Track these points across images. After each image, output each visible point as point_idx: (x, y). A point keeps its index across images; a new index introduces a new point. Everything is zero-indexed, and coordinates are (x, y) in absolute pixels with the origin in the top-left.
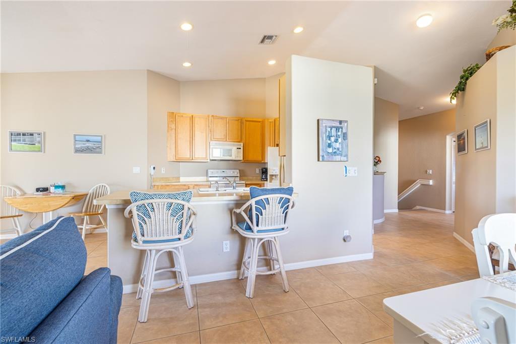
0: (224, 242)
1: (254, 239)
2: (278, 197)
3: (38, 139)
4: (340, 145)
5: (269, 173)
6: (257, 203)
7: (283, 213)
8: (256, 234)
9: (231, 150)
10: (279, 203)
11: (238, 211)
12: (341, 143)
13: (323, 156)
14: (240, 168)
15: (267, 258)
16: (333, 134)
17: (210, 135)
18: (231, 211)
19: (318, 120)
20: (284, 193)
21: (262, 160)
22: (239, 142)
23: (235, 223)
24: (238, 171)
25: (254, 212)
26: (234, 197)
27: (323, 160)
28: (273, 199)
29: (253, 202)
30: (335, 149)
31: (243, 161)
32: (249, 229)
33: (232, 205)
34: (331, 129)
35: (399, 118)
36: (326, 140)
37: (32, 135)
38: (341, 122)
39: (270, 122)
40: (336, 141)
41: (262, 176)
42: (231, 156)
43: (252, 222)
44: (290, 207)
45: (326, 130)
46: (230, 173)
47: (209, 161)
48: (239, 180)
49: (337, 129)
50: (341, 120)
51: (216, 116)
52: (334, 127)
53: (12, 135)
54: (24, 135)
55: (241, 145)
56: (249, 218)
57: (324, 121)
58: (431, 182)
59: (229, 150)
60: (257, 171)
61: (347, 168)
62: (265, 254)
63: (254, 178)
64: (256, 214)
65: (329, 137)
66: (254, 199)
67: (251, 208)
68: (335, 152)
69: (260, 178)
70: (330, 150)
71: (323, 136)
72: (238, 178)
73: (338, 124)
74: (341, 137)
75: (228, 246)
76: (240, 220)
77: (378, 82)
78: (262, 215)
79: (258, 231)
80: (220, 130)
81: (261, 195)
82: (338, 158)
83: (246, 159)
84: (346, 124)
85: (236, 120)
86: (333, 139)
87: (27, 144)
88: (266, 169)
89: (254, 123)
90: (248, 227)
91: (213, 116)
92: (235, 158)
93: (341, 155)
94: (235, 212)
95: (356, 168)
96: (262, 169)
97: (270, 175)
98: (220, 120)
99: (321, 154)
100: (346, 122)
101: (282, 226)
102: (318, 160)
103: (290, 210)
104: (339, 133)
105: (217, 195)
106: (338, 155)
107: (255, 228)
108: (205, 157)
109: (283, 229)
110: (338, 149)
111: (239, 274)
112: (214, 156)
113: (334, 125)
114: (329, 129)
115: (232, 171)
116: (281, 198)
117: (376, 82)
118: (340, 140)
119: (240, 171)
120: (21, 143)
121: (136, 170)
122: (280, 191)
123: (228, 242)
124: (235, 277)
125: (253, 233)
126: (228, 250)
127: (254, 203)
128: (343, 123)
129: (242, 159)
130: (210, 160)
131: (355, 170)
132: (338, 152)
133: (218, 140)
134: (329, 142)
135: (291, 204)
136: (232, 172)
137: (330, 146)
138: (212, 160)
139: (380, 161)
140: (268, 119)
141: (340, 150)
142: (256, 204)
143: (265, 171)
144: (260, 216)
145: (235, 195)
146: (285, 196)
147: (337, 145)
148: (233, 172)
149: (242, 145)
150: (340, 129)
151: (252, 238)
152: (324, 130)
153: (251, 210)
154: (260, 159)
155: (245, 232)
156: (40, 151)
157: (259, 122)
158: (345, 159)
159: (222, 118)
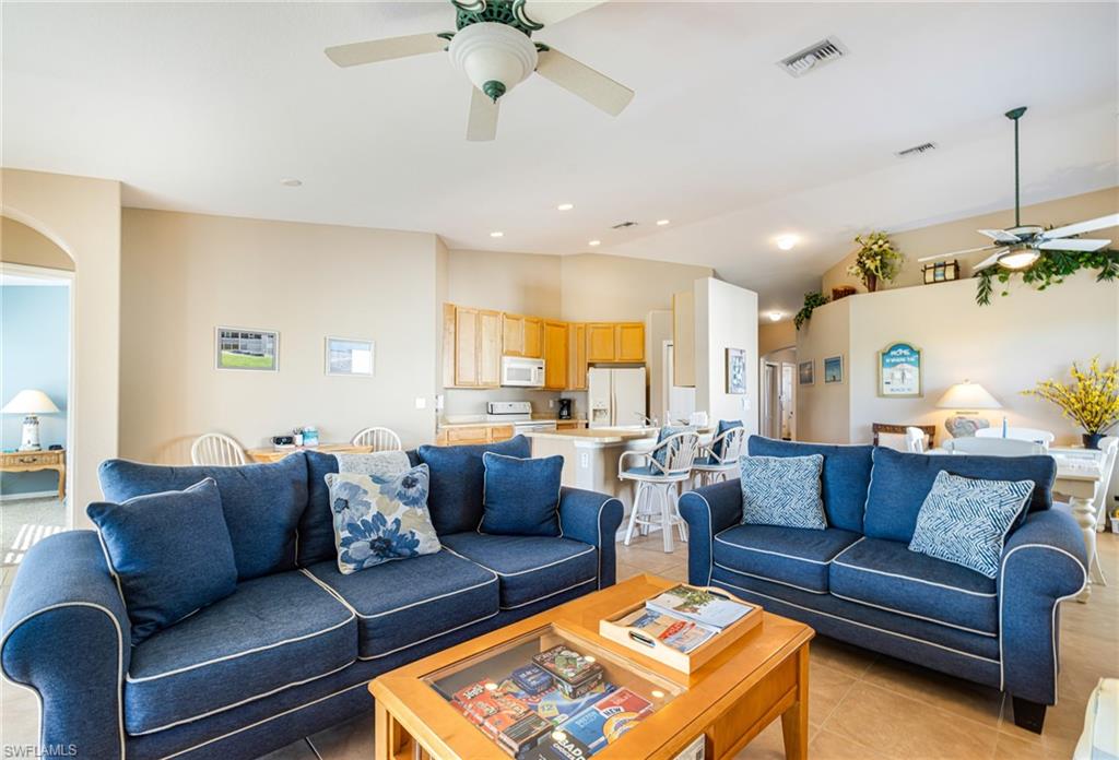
3: (269, 346)
5: (594, 406)
9: (530, 370)
13: (731, 388)
16: (737, 365)
17: (502, 345)
19: (727, 350)
24: (531, 404)
27: (731, 393)
30: (739, 380)
31: (543, 389)
34: (735, 359)
37: (258, 337)
38: (741, 352)
40: (739, 372)
41: (561, 412)
42: (530, 380)
45: (732, 360)
47: (498, 387)
49: (739, 359)
50: (742, 349)
53: (223, 336)
54: (245, 336)
55: (543, 363)
57: (730, 351)
61: (744, 401)
65: (734, 368)
68: (739, 384)
69: (555, 415)
70: (735, 381)
72: (529, 416)
73: (740, 354)
74: (742, 367)
80: (515, 337)
82: (740, 389)
83: (548, 385)
84: (744, 354)
85: (535, 323)
86: (737, 370)
87: (248, 354)
88: (569, 401)
89: (556, 328)
91: (505, 314)
92: (534, 383)
93: (742, 387)
96: (560, 401)
97: (594, 410)
98: (514, 321)
99: (729, 386)
100: (745, 352)
102: (727, 392)
104: (741, 364)
113: (737, 355)
120: (239, 352)
121: (421, 403)
129: (542, 385)
130: (501, 387)
131: (749, 404)
133: (512, 353)
134: (734, 372)
136: (521, 406)
137: (734, 377)
143: (565, 404)
147: (740, 376)
148: (524, 406)
149: (545, 364)
154: (564, 384)
156: (273, 368)
157: (564, 327)
158: (744, 390)
159: (516, 319)
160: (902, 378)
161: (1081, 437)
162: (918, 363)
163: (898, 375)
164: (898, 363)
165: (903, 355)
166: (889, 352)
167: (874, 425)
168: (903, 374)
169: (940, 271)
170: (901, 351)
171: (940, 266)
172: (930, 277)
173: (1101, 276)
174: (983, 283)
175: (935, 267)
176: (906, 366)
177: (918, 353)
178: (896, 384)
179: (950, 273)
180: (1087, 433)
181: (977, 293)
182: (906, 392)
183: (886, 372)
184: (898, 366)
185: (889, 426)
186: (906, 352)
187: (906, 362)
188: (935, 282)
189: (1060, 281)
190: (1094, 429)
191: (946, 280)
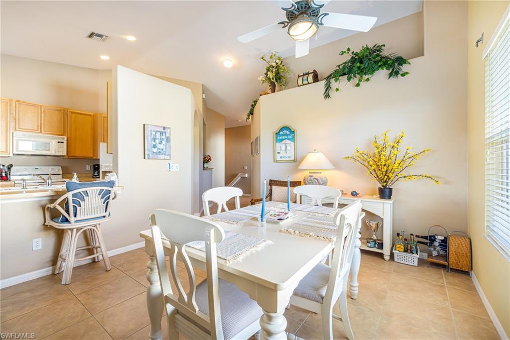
0: (34, 241)
1: (72, 230)
2: (97, 190)
4: (164, 146)
5: (102, 169)
6: (74, 195)
7: (104, 203)
8: (74, 224)
9: (49, 144)
10: (99, 194)
11: (52, 206)
12: (165, 145)
13: (148, 155)
14: (64, 165)
15: (90, 247)
16: (157, 137)
17: (14, 124)
18: (43, 208)
19: (144, 125)
20: (105, 186)
21: (94, 157)
22: (62, 135)
23: (49, 219)
24: (60, 168)
25: (71, 205)
26: (49, 193)
27: (148, 158)
28: (92, 191)
29: (69, 195)
30: (159, 149)
31: (67, 157)
32: (66, 220)
33: (45, 201)
34: (156, 133)
35: (225, 126)
36: (151, 141)
38: (164, 128)
39: (104, 117)
40: (161, 143)
41: (94, 173)
42: (49, 150)
43: (69, 214)
44: (111, 198)
45: (151, 134)
46: (49, 170)
47: (11, 155)
48: (61, 178)
49: (161, 133)
50: (165, 126)
51: (24, 102)
52: (159, 132)
55: (64, 139)
56: (66, 211)
57: (149, 126)
58: (246, 175)
59: (46, 143)
60: (88, 168)
61: (171, 165)
62: (88, 244)
63: (84, 175)
64: (73, 206)
65: (154, 140)
66: (70, 192)
67: (68, 201)
68: (159, 152)
69: (91, 175)
70: (155, 150)
71: (149, 139)
72: (61, 175)
73: (162, 130)
74: (165, 140)
75: (40, 244)
76: (55, 215)
77: (206, 96)
78: (80, 206)
79: (76, 221)
80: (30, 119)
81: (78, 189)
82: (162, 156)
83: (72, 154)
84: (169, 130)
85: (57, 110)
86: (157, 141)
88: (98, 166)
89: (82, 116)
90: (64, 219)
91: (18, 101)
92: (55, 153)
93: (165, 154)
94: (48, 208)
95: (178, 165)
96: (94, 166)
97: (103, 172)
98: (32, 107)
99: (146, 153)
100: (169, 128)
101: (104, 214)
102: (144, 158)
103: (110, 200)
104: (163, 137)
105: (24, 192)
106: (162, 154)
107: (72, 219)
108: (5, 151)
109: (104, 217)
110: (162, 149)
111: (54, 270)
112: (20, 149)
113: (158, 130)
114: (154, 133)
115: (50, 168)
116: (101, 190)
117: (204, 97)
118: (164, 142)
119: (62, 167)
122: (101, 184)
123: (40, 240)
124: (50, 273)
125: (69, 224)
126: (40, 247)
127: (71, 196)
128: (166, 129)
129: (65, 154)
130: (14, 154)
131: (177, 166)
132: (162, 152)
133: (27, 130)
134: (154, 143)
135: (112, 195)
136: (50, 170)
137: (154, 146)
138: (18, 155)
139: (211, 160)
140: (101, 114)
141: (164, 150)
142: (72, 197)
143: (96, 168)
144: (78, 207)
145: (50, 191)
146: (105, 188)
147: (161, 146)
148: (53, 169)
149: (66, 139)
150: (164, 134)
151: (70, 229)
152: (149, 133)
153: (67, 203)
154: (90, 155)
155: (61, 225)
157: (90, 115)
158: (168, 157)
159: (34, 105)
160: (286, 149)
161: (378, 189)
162: (293, 139)
163: (283, 148)
164: (283, 140)
165: (286, 134)
166: (279, 132)
167: (271, 181)
168: (286, 146)
169: (305, 77)
170: (285, 132)
171: (306, 74)
172: (300, 82)
173: (390, 75)
174: (327, 84)
175: (304, 75)
176: (288, 141)
177: (294, 132)
178: (283, 154)
179: (311, 79)
180: (381, 187)
181: (324, 91)
182: (288, 159)
183: (278, 145)
184: (283, 142)
185: (279, 181)
186: (288, 132)
187: (288, 139)
188: (303, 85)
189: (368, 80)
190: (385, 184)
191: (309, 83)
